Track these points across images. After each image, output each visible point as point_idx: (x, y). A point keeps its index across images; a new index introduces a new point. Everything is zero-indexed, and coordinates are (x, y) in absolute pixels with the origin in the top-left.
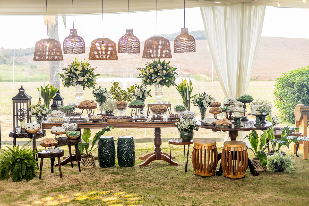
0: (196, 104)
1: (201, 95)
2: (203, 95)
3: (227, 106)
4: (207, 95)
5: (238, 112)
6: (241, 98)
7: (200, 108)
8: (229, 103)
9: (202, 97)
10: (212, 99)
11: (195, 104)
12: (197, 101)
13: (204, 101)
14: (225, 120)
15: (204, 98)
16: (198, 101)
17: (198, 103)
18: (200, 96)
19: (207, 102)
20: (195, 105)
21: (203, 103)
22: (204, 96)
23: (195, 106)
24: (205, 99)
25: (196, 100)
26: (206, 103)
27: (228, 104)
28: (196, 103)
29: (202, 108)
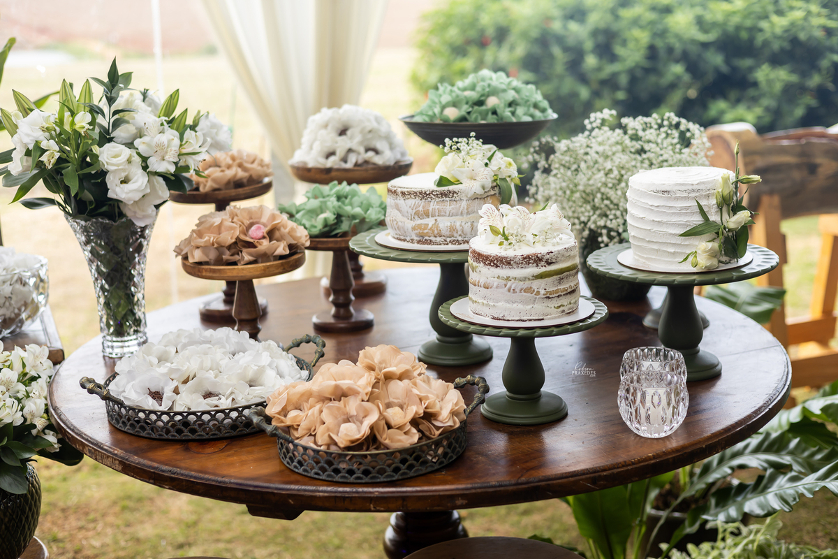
0: (40, 190)
1: (77, 91)
2: (98, 92)
3: (332, 189)
4: (145, 94)
5: (533, 270)
6: (455, 104)
7: (85, 230)
8: (340, 153)
9: (95, 111)
10: (193, 128)
11: (25, 189)
12: (40, 165)
13: (111, 157)
14: (389, 377)
15: (116, 124)
16: (49, 159)
17: (53, 178)
18: (68, 106)
19: (157, 165)
20: (29, 196)
21: (111, 181)
22: (111, 100)
23: (30, 205)
24: (121, 133)
25: (35, 151)
26: (140, 181)
27: (331, 162)
28: (33, 181)
29: (105, 228)
